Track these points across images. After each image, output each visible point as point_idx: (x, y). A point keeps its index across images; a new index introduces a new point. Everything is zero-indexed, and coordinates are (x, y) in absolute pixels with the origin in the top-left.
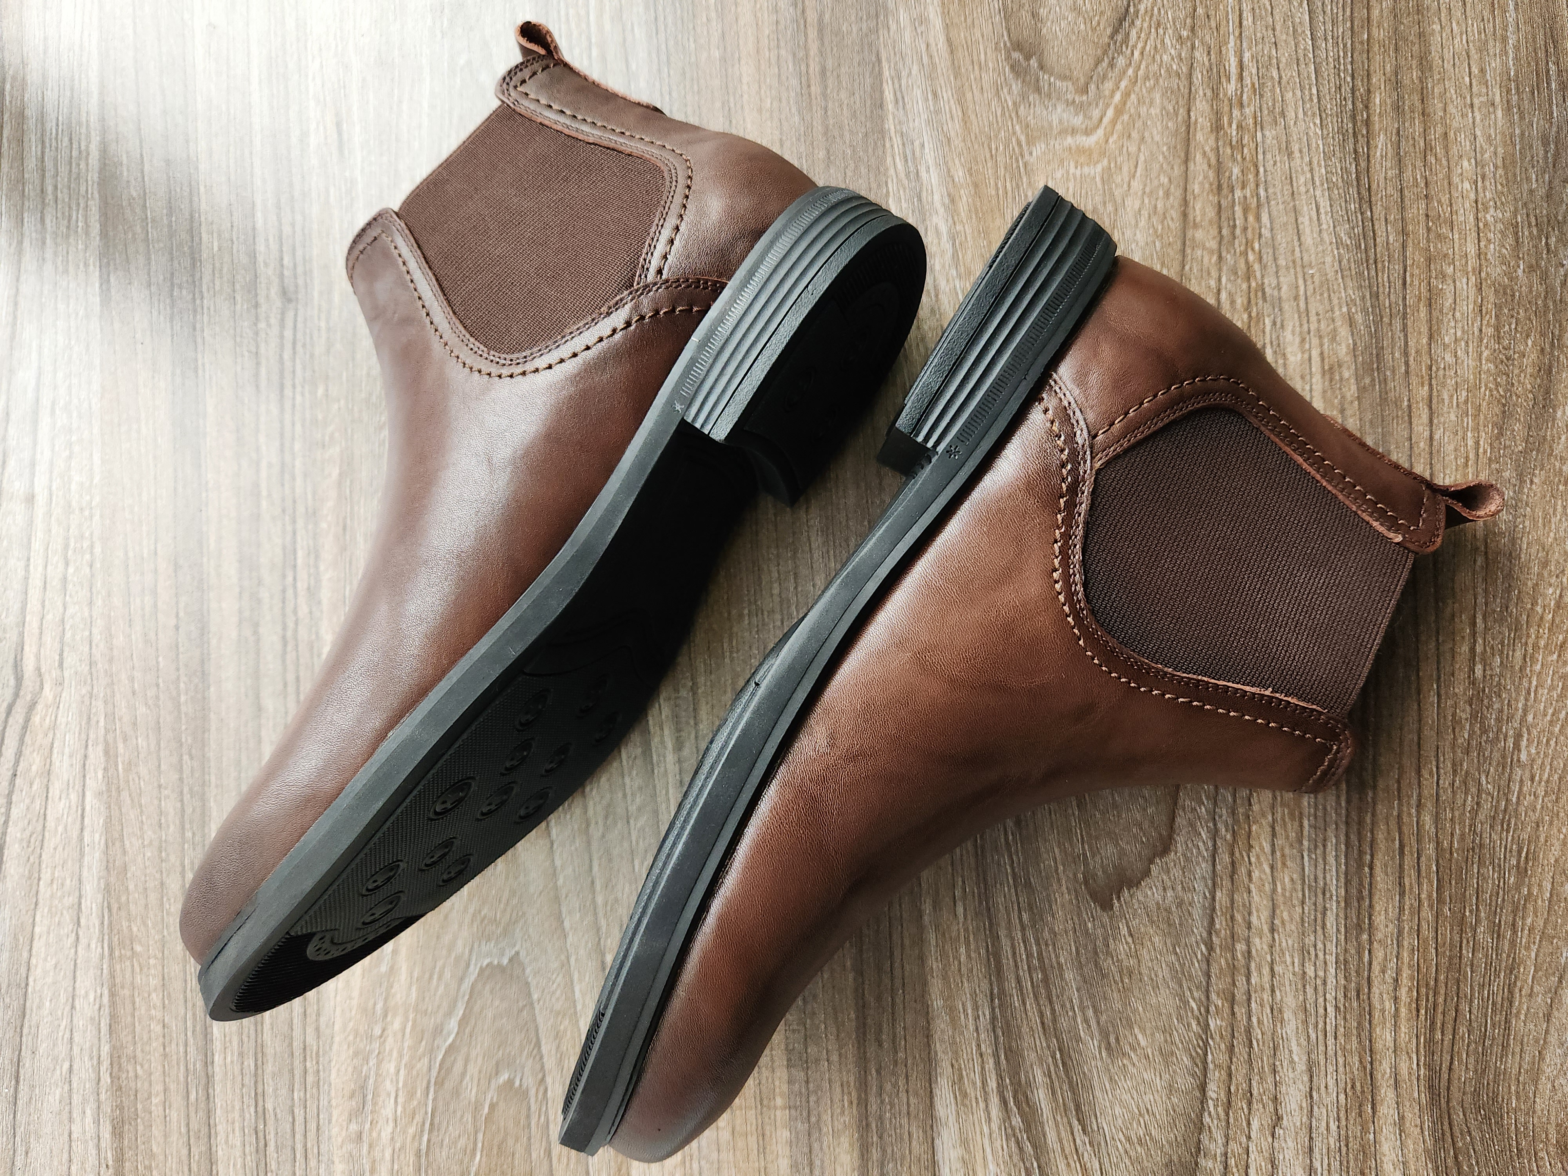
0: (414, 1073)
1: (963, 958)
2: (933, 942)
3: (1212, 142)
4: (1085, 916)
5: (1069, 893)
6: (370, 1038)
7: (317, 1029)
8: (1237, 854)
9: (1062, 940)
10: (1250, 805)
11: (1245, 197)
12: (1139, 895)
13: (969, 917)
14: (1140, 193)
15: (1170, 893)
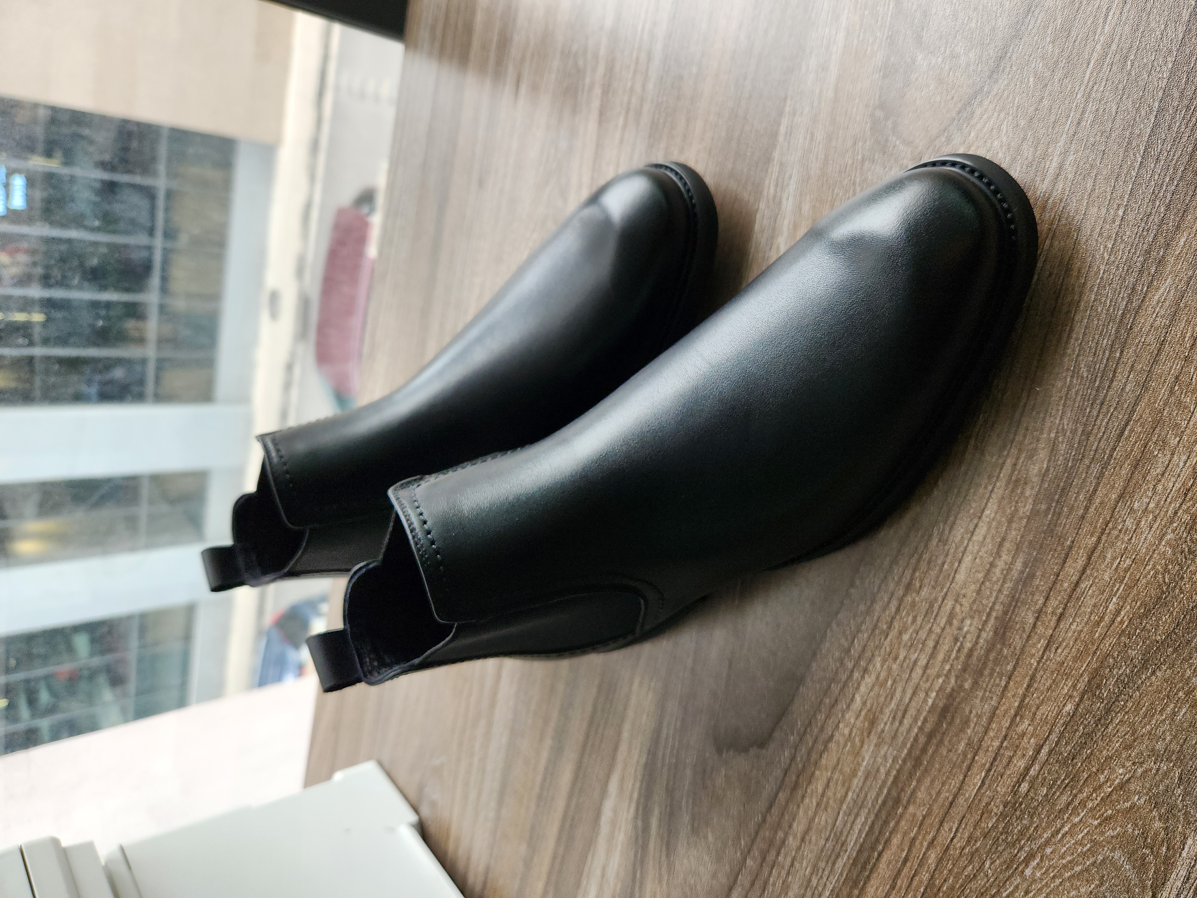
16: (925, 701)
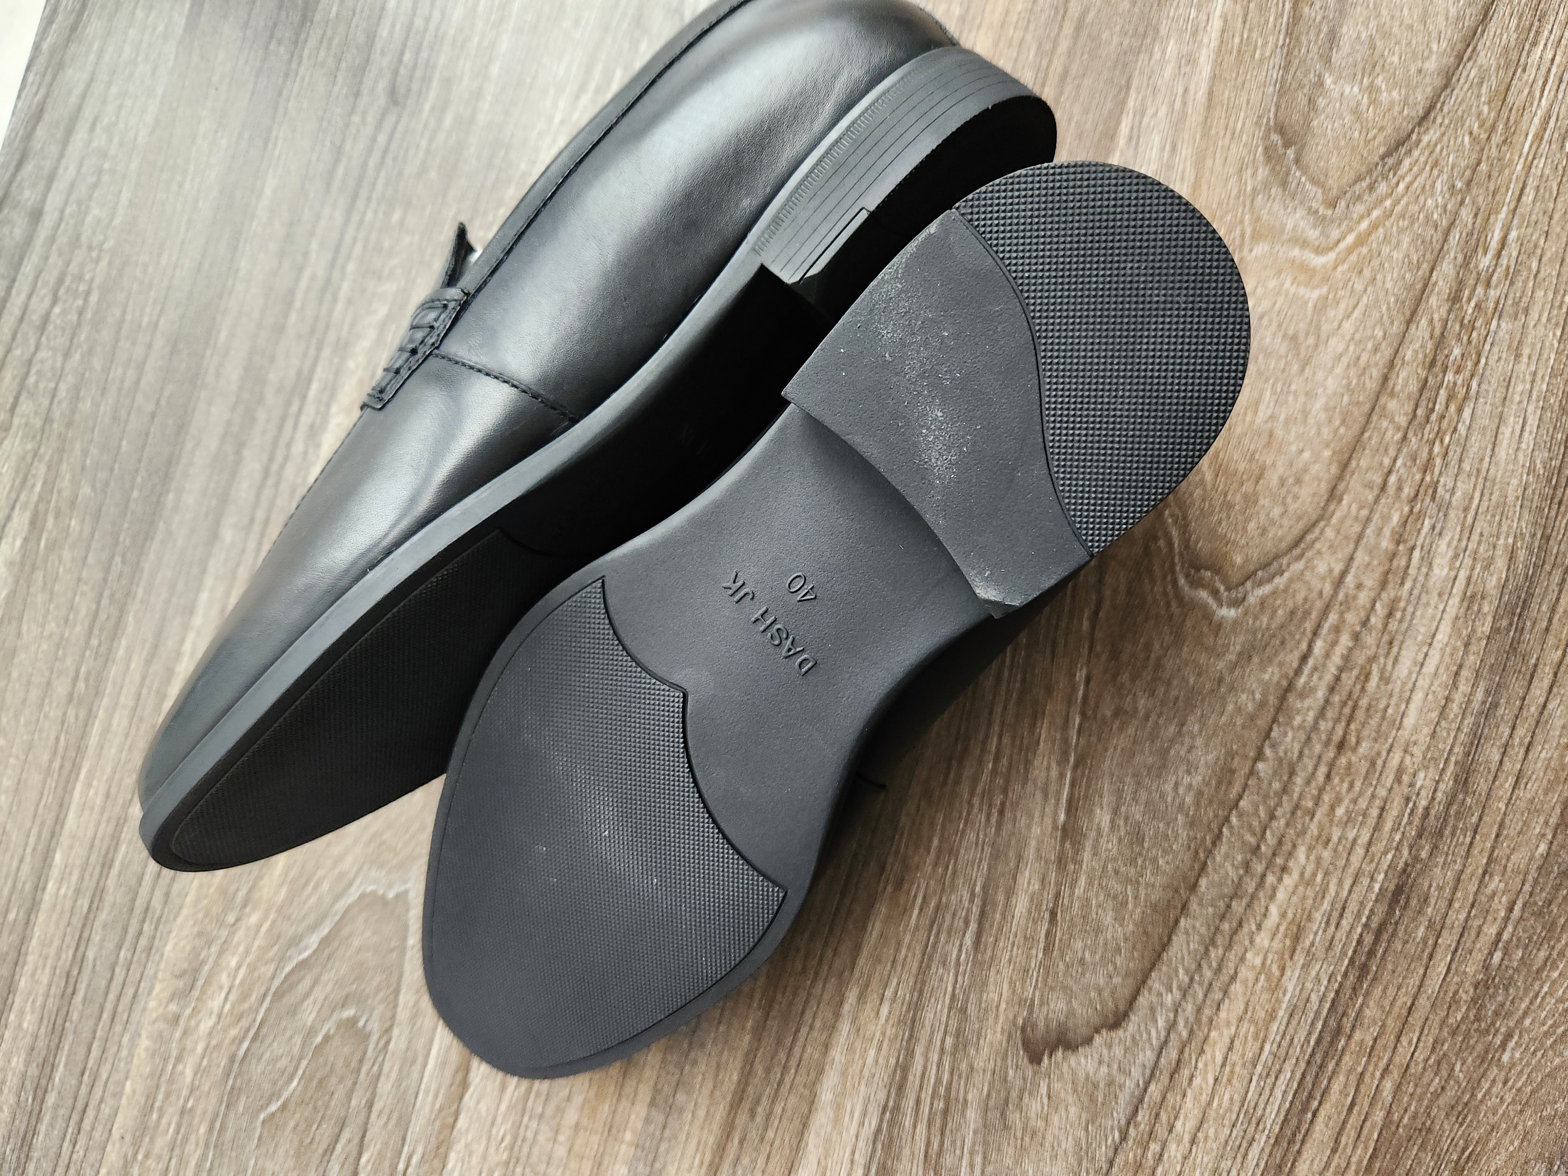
0: (256, 975)
1: (870, 1060)
2: (844, 1033)
3: (1443, 311)
4: (1009, 1062)
5: (1002, 1034)
6: (221, 924)
7: (167, 895)
8: (1186, 1055)
9: (977, 1078)
10: (1218, 1009)
11: (1455, 384)
12: (1073, 1060)
13: (891, 1022)
14: (1348, 337)
15: (1104, 1069)
16: (1370, 888)
